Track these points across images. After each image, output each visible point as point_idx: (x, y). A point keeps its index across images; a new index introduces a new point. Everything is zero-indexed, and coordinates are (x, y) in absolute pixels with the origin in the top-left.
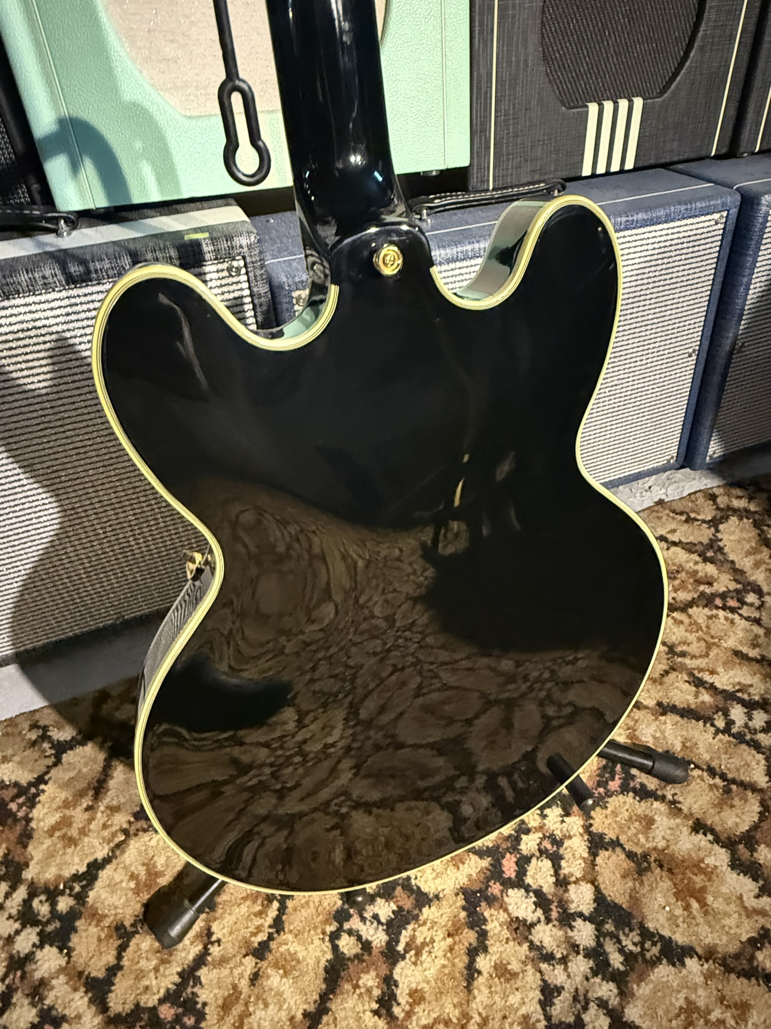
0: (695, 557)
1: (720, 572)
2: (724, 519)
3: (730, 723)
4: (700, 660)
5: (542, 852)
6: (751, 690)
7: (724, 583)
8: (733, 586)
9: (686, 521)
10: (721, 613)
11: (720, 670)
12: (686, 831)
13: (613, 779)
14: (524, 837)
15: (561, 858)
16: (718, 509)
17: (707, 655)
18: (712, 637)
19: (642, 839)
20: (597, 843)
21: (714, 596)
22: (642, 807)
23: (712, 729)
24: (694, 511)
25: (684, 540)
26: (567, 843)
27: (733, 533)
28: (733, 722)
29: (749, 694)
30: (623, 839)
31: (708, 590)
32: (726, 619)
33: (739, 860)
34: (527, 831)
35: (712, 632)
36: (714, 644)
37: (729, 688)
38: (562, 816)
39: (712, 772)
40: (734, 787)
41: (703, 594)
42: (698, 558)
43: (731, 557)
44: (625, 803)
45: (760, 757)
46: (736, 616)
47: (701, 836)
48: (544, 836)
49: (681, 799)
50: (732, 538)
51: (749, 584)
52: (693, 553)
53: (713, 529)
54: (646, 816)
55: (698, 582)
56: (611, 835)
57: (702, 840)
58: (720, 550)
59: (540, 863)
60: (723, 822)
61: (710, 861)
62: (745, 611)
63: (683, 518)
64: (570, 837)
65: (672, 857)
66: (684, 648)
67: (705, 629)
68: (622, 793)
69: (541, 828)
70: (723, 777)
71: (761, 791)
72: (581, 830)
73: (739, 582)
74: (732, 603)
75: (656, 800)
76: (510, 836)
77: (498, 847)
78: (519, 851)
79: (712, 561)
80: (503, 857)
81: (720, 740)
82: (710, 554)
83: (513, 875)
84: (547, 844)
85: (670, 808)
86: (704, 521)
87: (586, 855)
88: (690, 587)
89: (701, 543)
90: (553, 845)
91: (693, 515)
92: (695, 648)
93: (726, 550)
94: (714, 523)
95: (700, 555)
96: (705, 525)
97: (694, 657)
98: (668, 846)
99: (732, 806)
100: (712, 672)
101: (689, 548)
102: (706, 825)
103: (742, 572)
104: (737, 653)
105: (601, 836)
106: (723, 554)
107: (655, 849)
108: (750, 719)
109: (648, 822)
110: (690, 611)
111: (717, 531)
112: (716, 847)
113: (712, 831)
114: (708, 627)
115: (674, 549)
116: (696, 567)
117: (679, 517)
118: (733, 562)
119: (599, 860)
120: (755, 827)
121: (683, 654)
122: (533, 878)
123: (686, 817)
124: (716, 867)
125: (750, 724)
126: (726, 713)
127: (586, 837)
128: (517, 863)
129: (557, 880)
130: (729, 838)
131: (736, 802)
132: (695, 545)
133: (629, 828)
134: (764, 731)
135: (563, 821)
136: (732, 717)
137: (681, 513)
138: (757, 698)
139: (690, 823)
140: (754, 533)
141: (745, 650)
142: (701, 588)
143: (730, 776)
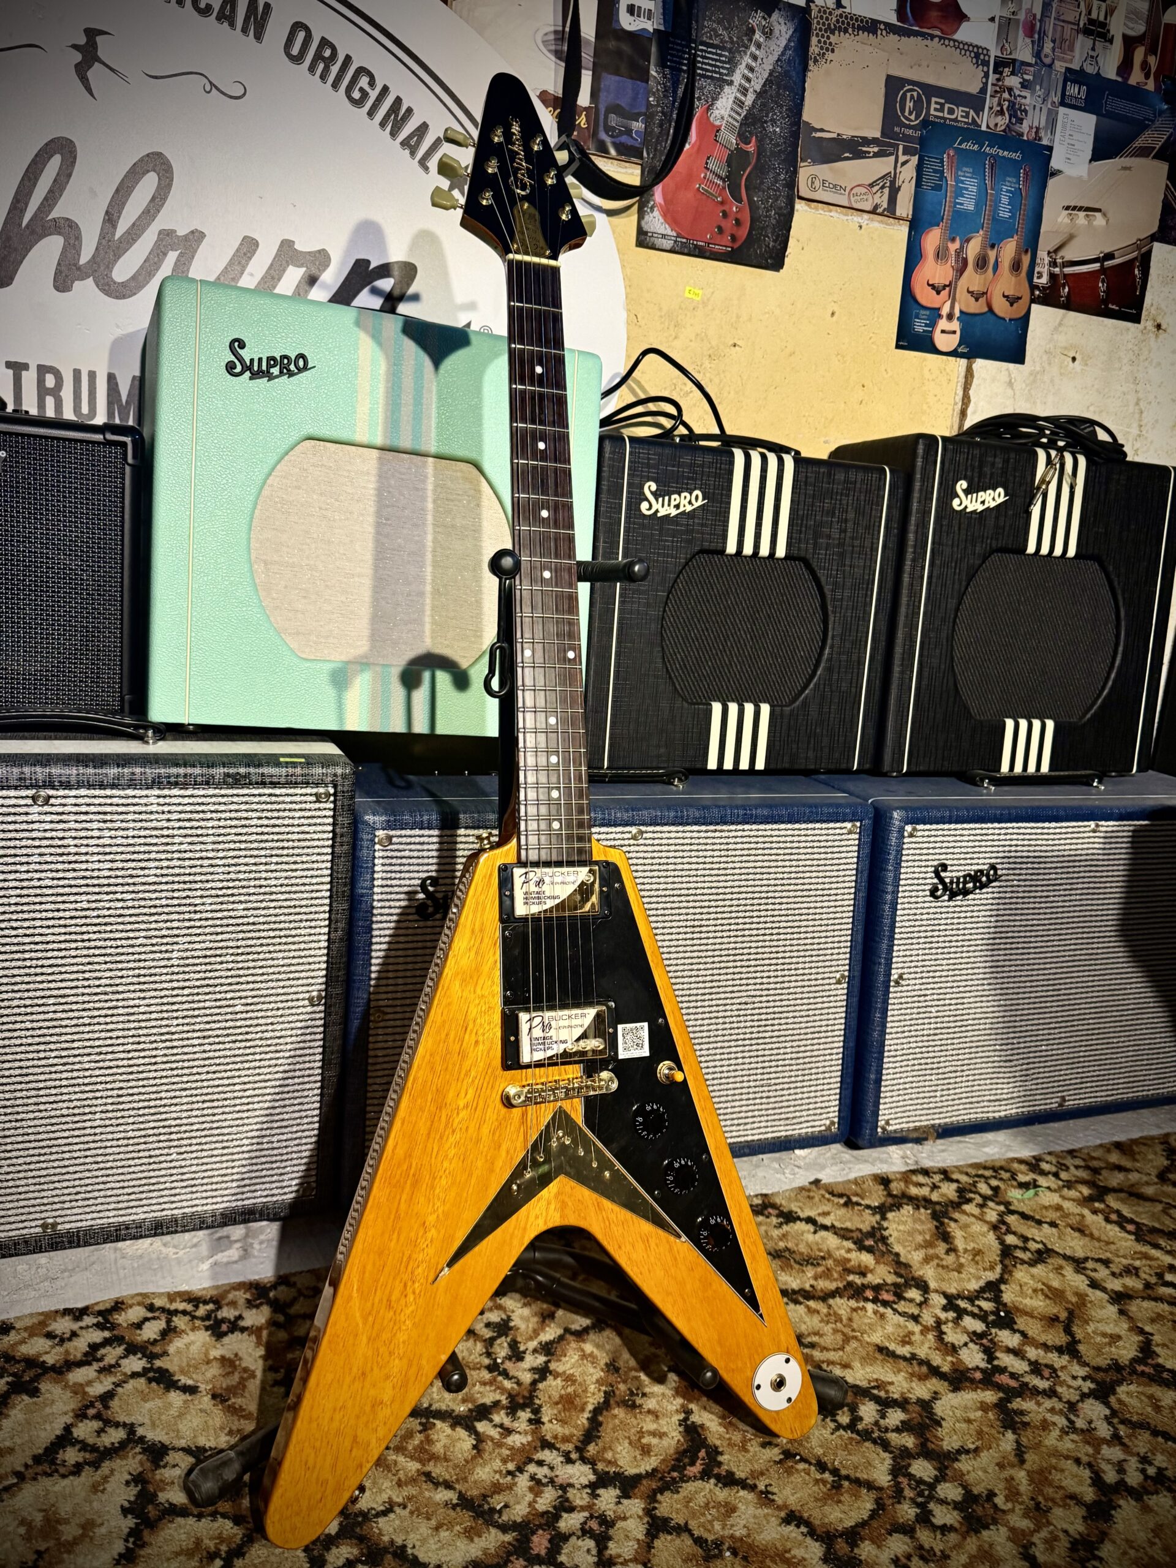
0: (849, 1244)
1: (877, 1262)
2: (897, 1207)
3: (856, 1419)
4: (832, 1353)
5: (585, 1532)
6: (891, 1388)
7: (881, 1274)
8: (891, 1279)
9: (846, 1205)
10: (870, 1306)
11: (856, 1364)
12: (774, 1521)
13: (693, 1464)
14: (565, 1515)
15: (610, 1538)
16: (890, 1195)
17: (842, 1349)
18: (853, 1330)
19: (717, 1526)
20: (657, 1526)
21: (864, 1287)
22: (722, 1494)
23: (832, 1425)
24: (857, 1195)
25: (838, 1224)
26: (620, 1524)
27: (905, 1223)
28: (861, 1419)
29: (887, 1392)
30: (693, 1524)
31: (857, 1280)
32: (875, 1312)
33: (835, 1553)
34: (571, 1509)
35: (855, 1326)
36: (855, 1338)
37: (864, 1384)
38: (619, 1497)
39: (822, 1466)
40: (846, 1484)
41: (850, 1284)
42: (852, 1246)
43: (897, 1248)
44: (702, 1490)
45: (887, 1455)
46: (889, 1311)
47: (791, 1528)
48: (592, 1517)
49: (775, 1490)
50: (901, 1228)
51: (913, 1278)
52: (847, 1239)
53: (878, 1217)
54: (727, 1504)
55: (848, 1271)
56: (679, 1519)
57: (792, 1531)
58: (884, 1240)
59: (580, 1543)
60: (824, 1516)
61: (798, 1553)
62: (902, 1306)
63: (842, 1201)
64: (625, 1519)
65: (751, 1546)
66: (815, 1339)
67: (845, 1321)
68: (702, 1479)
69: (589, 1507)
70: (835, 1472)
71: (880, 1489)
72: (641, 1513)
73: (901, 1276)
74: (886, 1296)
75: (743, 1488)
76: (547, 1512)
77: (529, 1522)
78: (555, 1528)
79: (870, 1250)
80: (533, 1533)
81: (841, 1437)
82: (870, 1242)
83: (543, 1552)
84: (594, 1525)
85: (760, 1498)
86: (868, 1207)
87: (641, 1537)
88: (836, 1275)
89: (860, 1230)
90: (600, 1525)
91: (854, 1199)
92: (828, 1340)
93: (891, 1240)
94: (882, 1211)
95: (855, 1243)
96: (868, 1211)
97: (825, 1349)
98: (748, 1536)
99: (840, 1501)
100: (846, 1366)
101: (843, 1234)
102: (801, 1517)
103: (907, 1266)
104: (881, 1349)
105: (666, 1520)
106: (887, 1245)
107: (732, 1537)
108: (883, 1417)
109: (730, 1509)
110: (831, 1301)
111: (884, 1218)
112: (808, 1540)
113: (808, 1524)
114: (850, 1320)
115: (823, 1233)
116: (848, 1256)
117: (836, 1200)
118: (897, 1255)
119: (657, 1543)
120: (863, 1524)
121: (812, 1346)
122: (568, 1555)
123: (779, 1508)
124: (804, 1559)
125: (882, 1422)
126: (853, 1409)
127: (646, 1520)
128: (550, 1541)
129: (600, 1560)
130: (828, 1533)
131: (845, 1498)
132: (851, 1231)
133: (703, 1515)
134: (897, 1430)
135: (619, 1503)
136: (861, 1414)
137: (841, 1196)
138: (896, 1396)
139: (783, 1514)
140: (930, 1225)
141: (892, 1346)
142: (851, 1278)
143: (844, 1472)
